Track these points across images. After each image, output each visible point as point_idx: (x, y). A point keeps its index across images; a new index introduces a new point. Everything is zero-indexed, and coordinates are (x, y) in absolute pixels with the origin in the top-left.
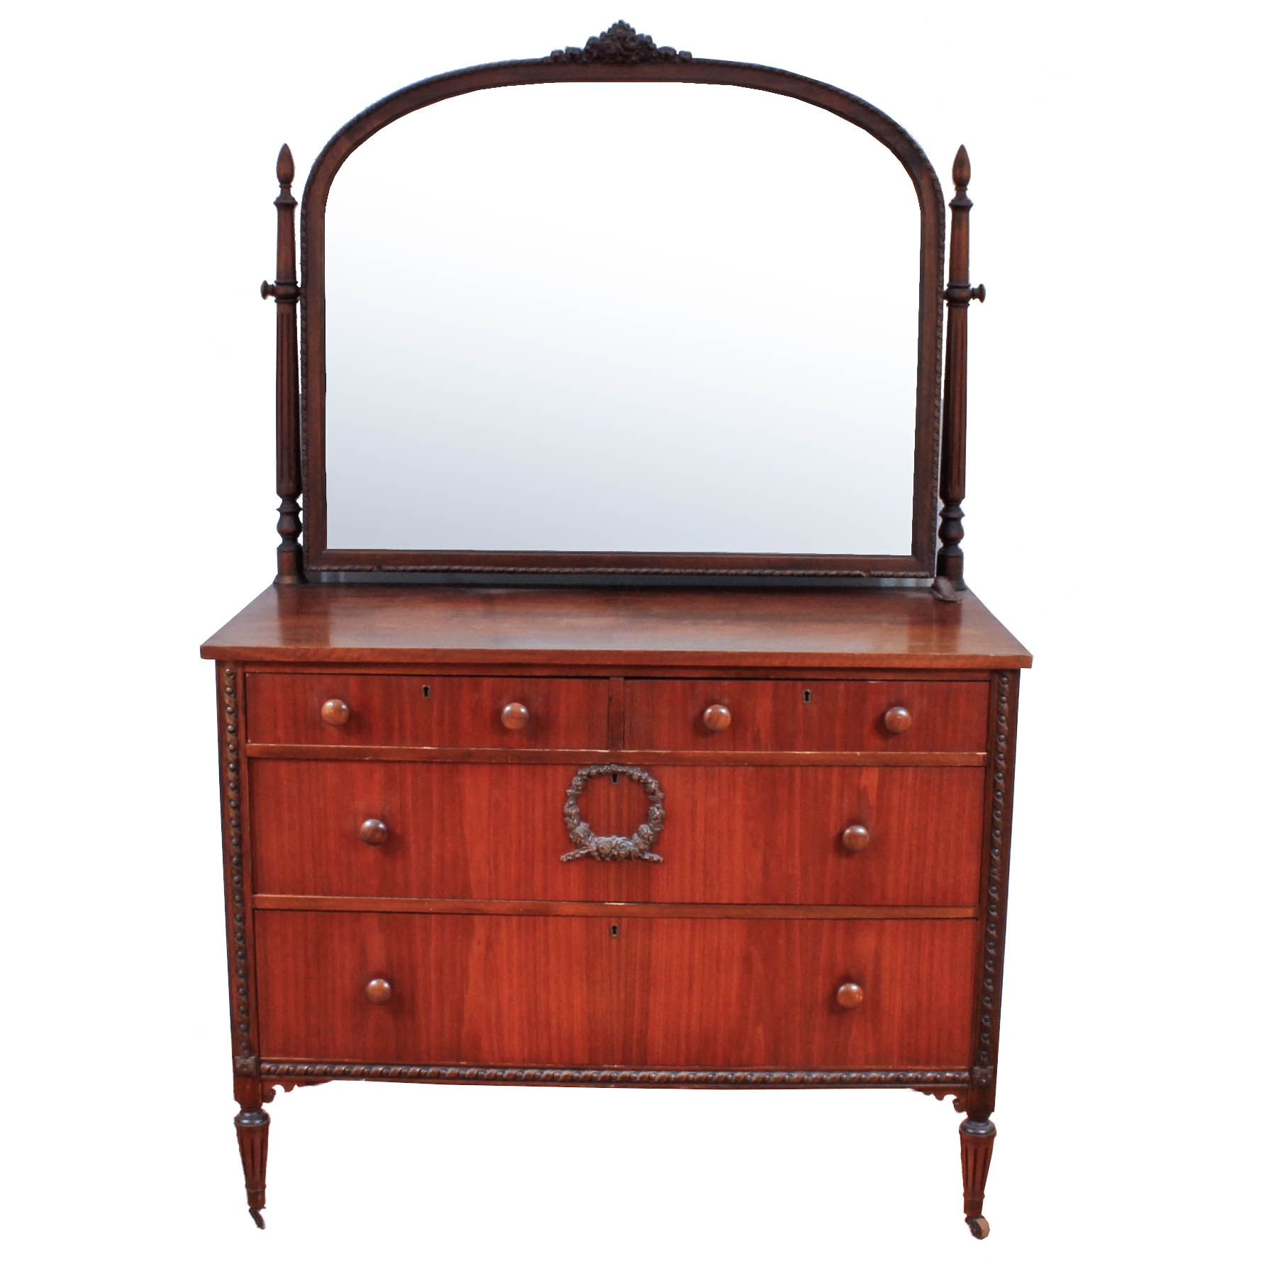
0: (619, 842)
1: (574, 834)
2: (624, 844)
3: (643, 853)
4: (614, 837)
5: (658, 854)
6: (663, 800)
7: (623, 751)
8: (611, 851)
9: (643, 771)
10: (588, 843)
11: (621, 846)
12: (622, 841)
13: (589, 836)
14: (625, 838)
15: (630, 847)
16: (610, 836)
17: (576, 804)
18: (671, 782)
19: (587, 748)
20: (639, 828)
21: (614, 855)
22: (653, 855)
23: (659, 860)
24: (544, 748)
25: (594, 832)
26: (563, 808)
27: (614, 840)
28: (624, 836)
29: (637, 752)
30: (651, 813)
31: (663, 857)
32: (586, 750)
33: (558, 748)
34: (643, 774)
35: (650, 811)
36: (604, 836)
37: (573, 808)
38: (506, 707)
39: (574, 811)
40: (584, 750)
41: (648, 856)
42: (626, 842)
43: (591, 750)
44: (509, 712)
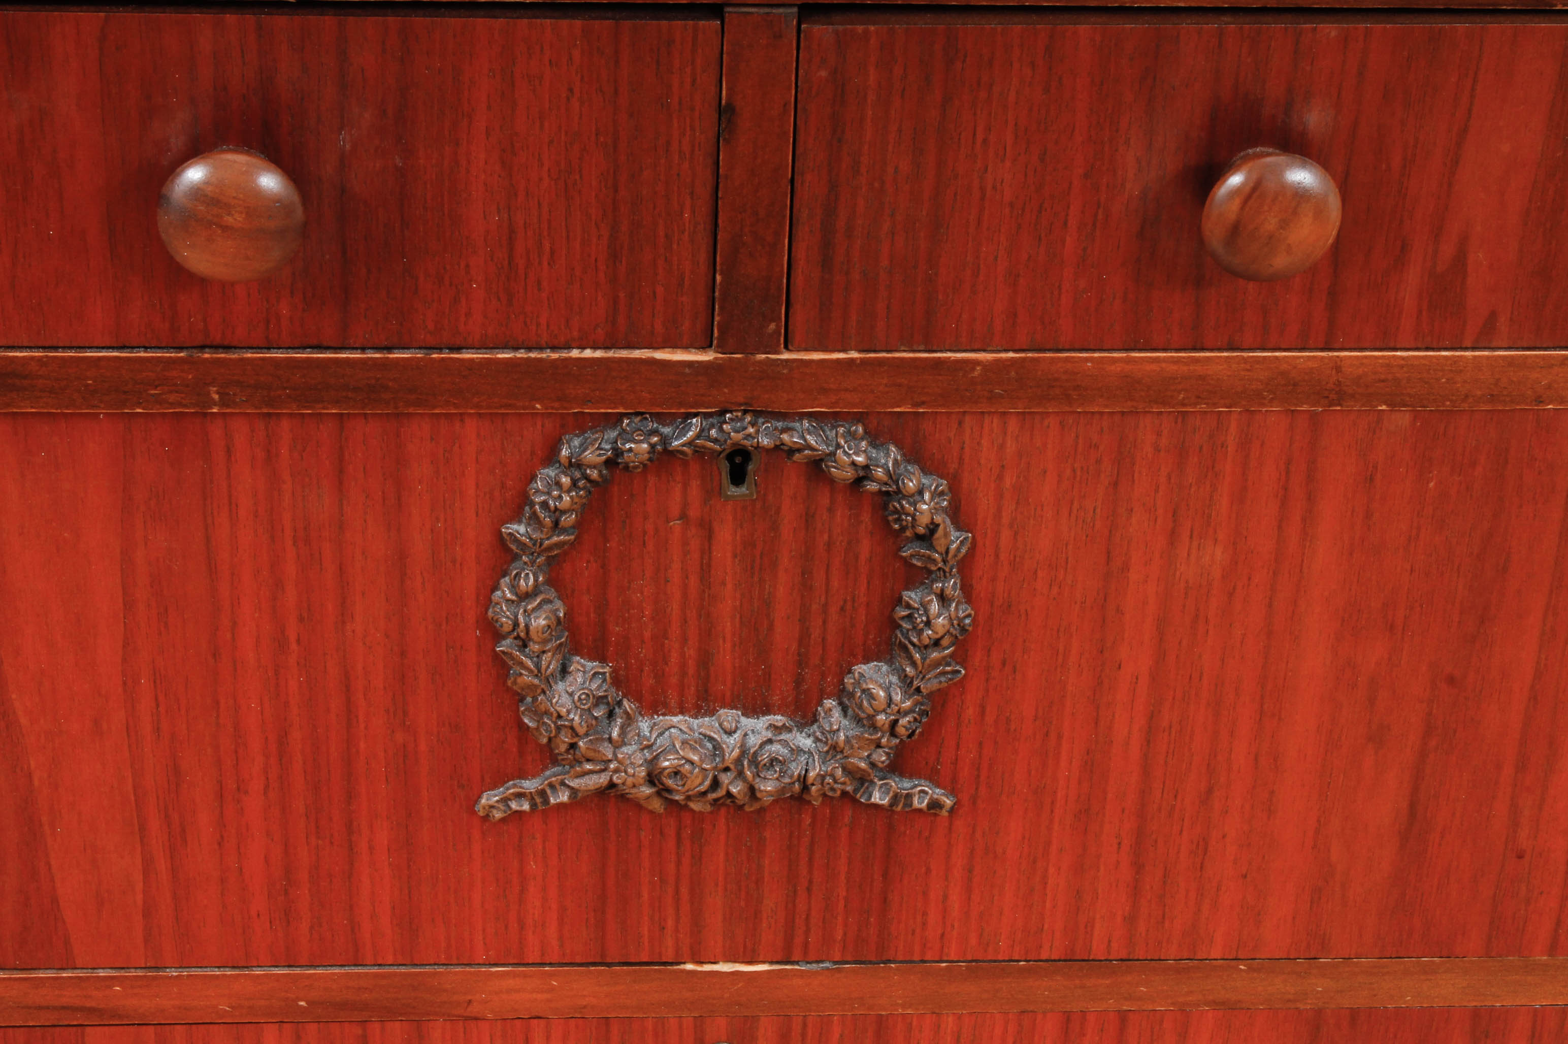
0: (754, 741)
1: (539, 714)
2: (776, 748)
3: (862, 780)
4: (728, 715)
5: (934, 779)
6: (965, 565)
7: (786, 356)
8: (716, 784)
9: (876, 438)
10: (607, 751)
11: (764, 758)
12: (769, 735)
13: (611, 715)
14: (779, 719)
15: (803, 759)
16: (712, 713)
17: (552, 594)
18: (1008, 482)
19: (607, 348)
20: (848, 680)
21: (729, 794)
22: (907, 784)
23: (935, 805)
24: (389, 349)
25: (638, 697)
26: (488, 602)
27: (730, 733)
28: (779, 711)
29: (852, 360)
30: (910, 617)
31: (952, 791)
32: (599, 354)
33: (458, 349)
34: (874, 453)
35: (905, 613)
36: (682, 713)
37: (539, 606)
38: (189, 167)
39: (540, 622)
40: (588, 353)
41: (886, 789)
42: (784, 736)
43: (624, 354)
44: (197, 192)
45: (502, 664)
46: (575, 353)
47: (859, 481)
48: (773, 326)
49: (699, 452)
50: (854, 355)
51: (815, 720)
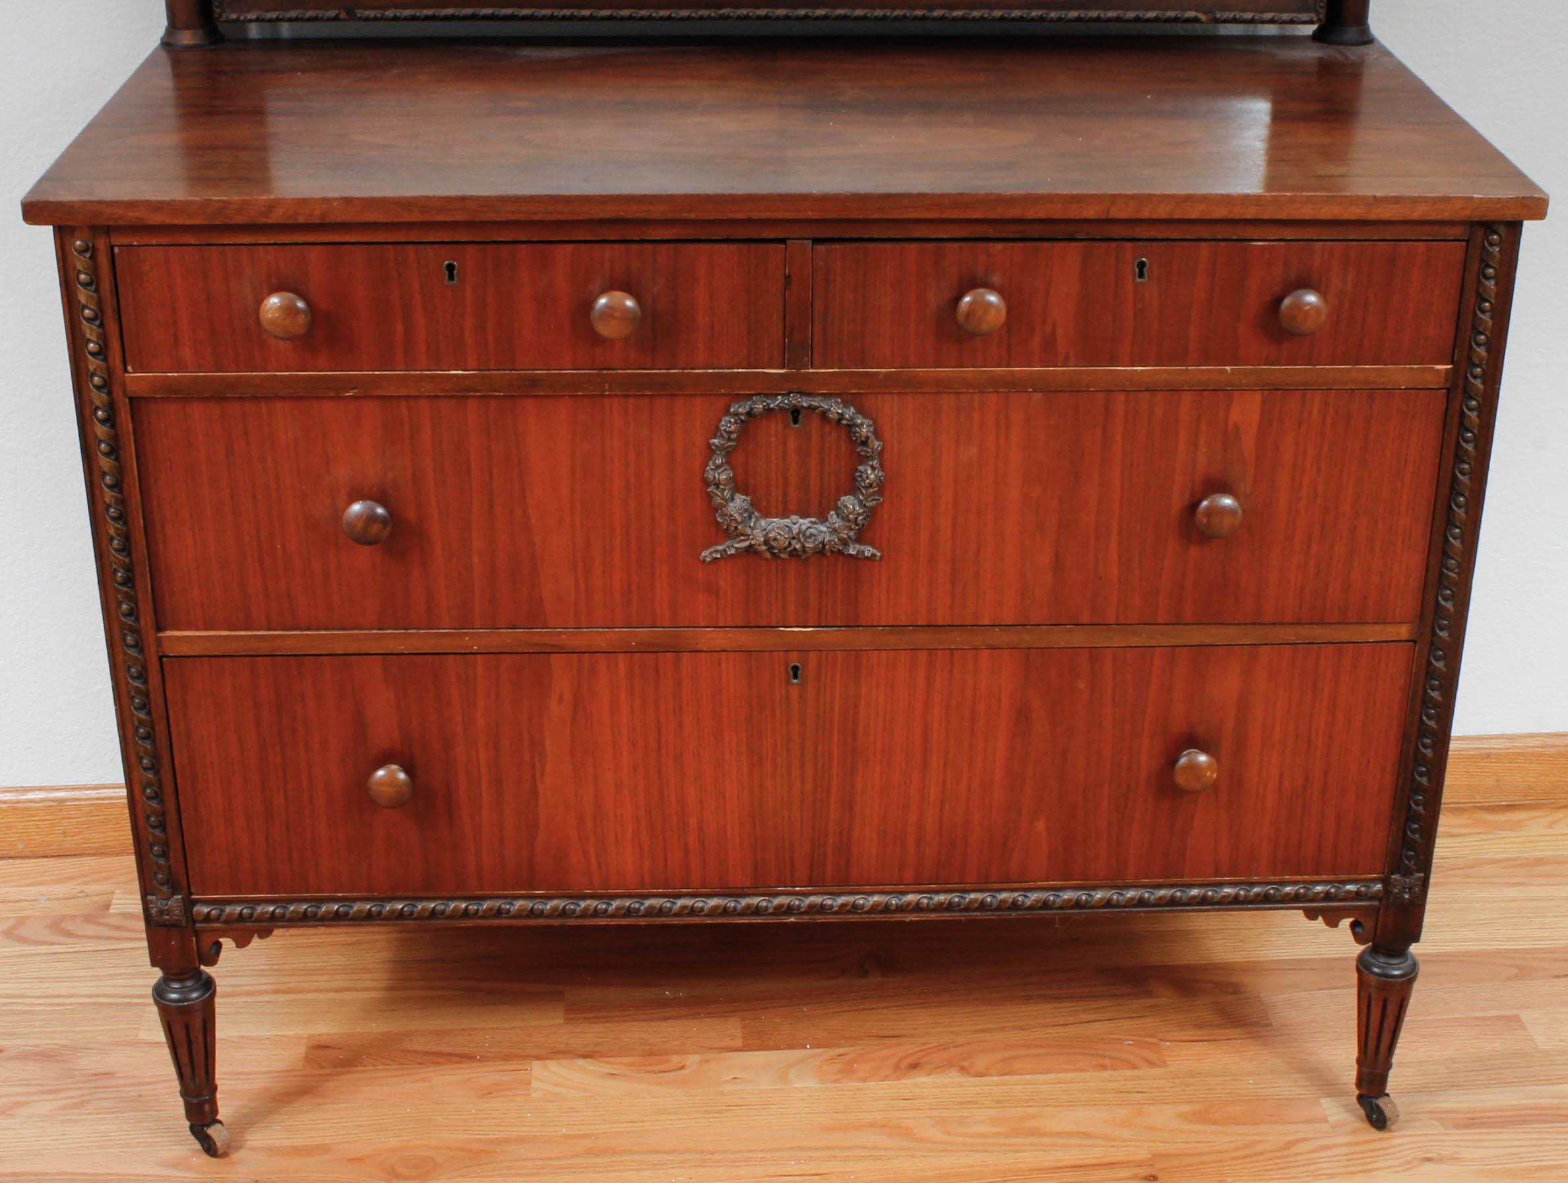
0: (804, 527)
1: (723, 515)
2: (812, 530)
3: (845, 543)
4: (794, 518)
5: (873, 545)
6: (881, 455)
7: (811, 371)
8: (790, 544)
9: (846, 404)
10: (749, 531)
11: (808, 533)
12: (809, 525)
13: (750, 518)
14: (813, 519)
15: (823, 535)
16: (788, 517)
17: (728, 465)
18: (895, 421)
19: (747, 368)
20: (839, 503)
21: (795, 549)
22: (862, 547)
23: (873, 555)
24: (669, 369)
25: (760, 511)
26: (704, 471)
27: (795, 524)
28: (813, 516)
29: (836, 372)
30: (861, 476)
31: (880, 549)
32: (744, 370)
33: (694, 369)
34: (845, 410)
35: (858, 474)
36: (777, 516)
37: (723, 471)
38: (600, 299)
39: (724, 477)
40: (740, 370)
41: (854, 549)
42: (815, 526)
43: (754, 370)
44: (606, 306)
45: (709, 497)
46: (736, 370)
47: (839, 420)
48: (806, 359)
49: (781, 409)
50: (836, 370)
51: (827, 519)
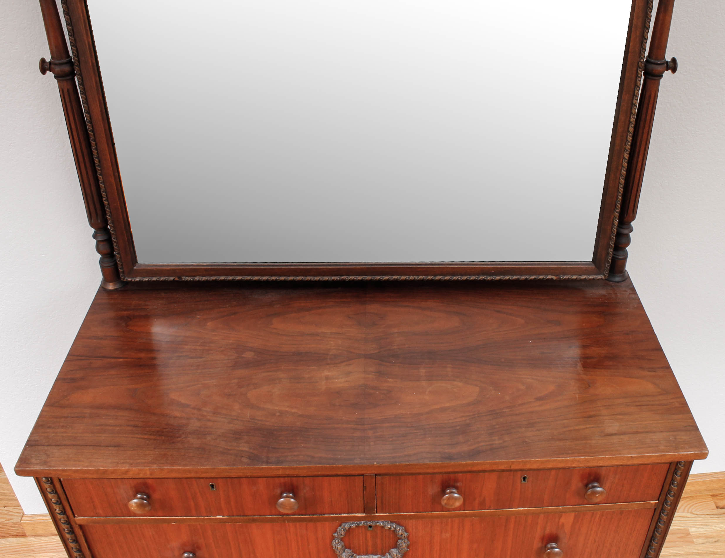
1: (341, 557)
6: (408, 537)
7: (377, 514)
9: (393, 523)
16: (368, 555)
17: (341, 541)
18: (414, 527)
19: (348, 513)
20: (390, 551)
24: (313, 515)
25: (356, 553)
26: (331, 543)
28: (379, 555)
30: (399, 544)
32: (347, 515)
33: (324, 515)
34: (392, 525)
35: (398, 544)
36: (363, 555)
37: (339, 545)
39: (340, 547)
40: (345, 515)
43: (351, 515)
45: (334, 552)
46: (343, 515)
47: (389, 529)
48: (374, 511)
49: (364, 526)
50: (387, 514)
51: (385, 556)
